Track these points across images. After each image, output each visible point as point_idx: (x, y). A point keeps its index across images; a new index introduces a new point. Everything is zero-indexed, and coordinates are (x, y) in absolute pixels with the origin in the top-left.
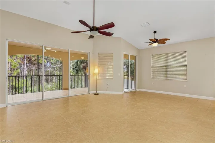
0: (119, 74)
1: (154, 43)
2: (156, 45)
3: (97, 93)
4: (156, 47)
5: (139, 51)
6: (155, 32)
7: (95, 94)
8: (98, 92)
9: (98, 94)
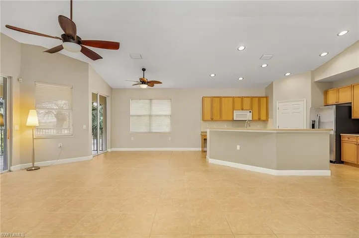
0: (85, 127)
1: (142, 84)
2: (145, 86)
3: (35, 166)
4: (145, 89)
5: (112, 90)
6: (144, 70)
7: (29, 170)
8: (36, 164)
9: (38, 168)
